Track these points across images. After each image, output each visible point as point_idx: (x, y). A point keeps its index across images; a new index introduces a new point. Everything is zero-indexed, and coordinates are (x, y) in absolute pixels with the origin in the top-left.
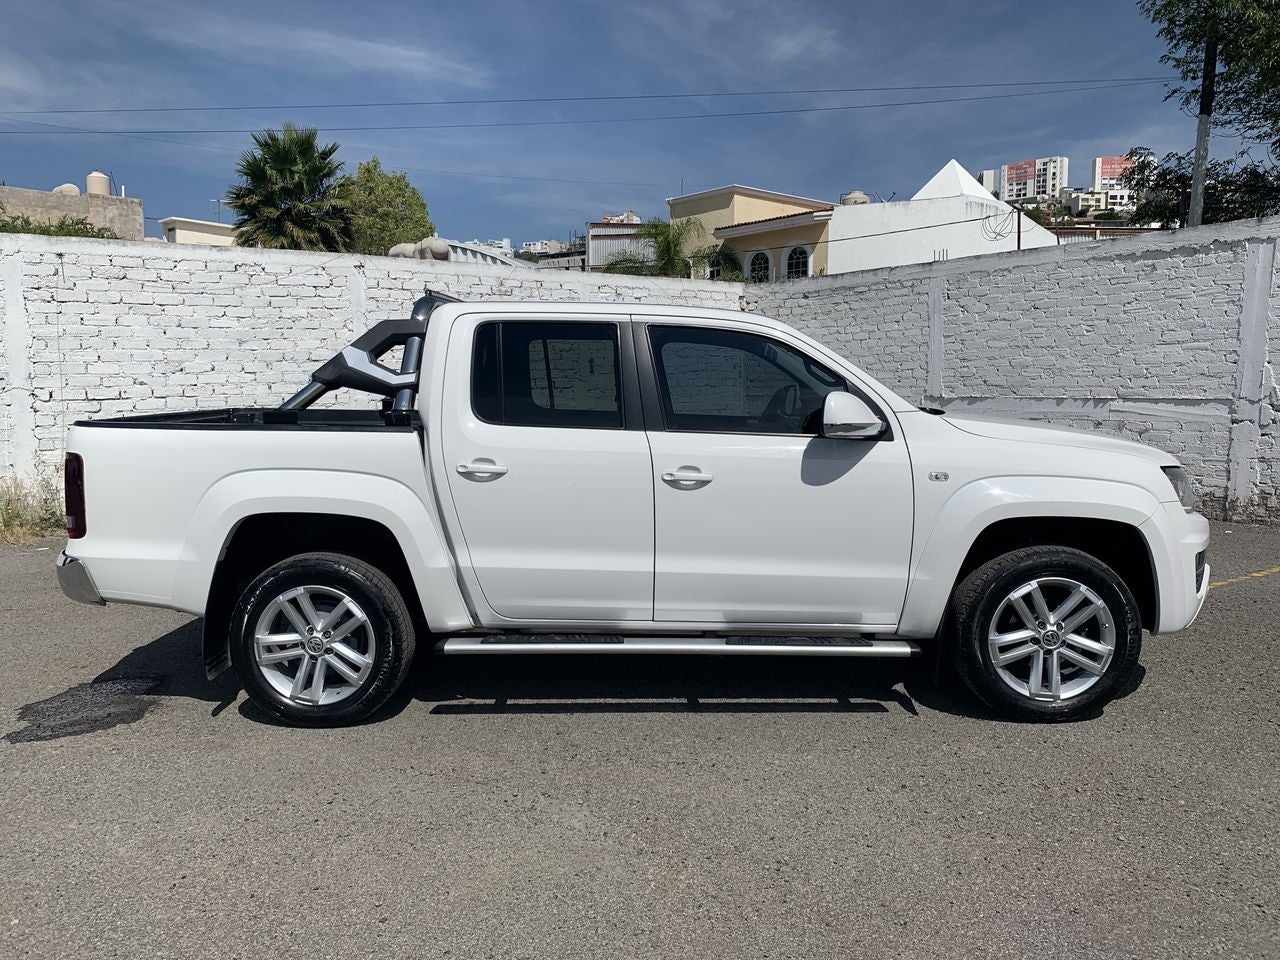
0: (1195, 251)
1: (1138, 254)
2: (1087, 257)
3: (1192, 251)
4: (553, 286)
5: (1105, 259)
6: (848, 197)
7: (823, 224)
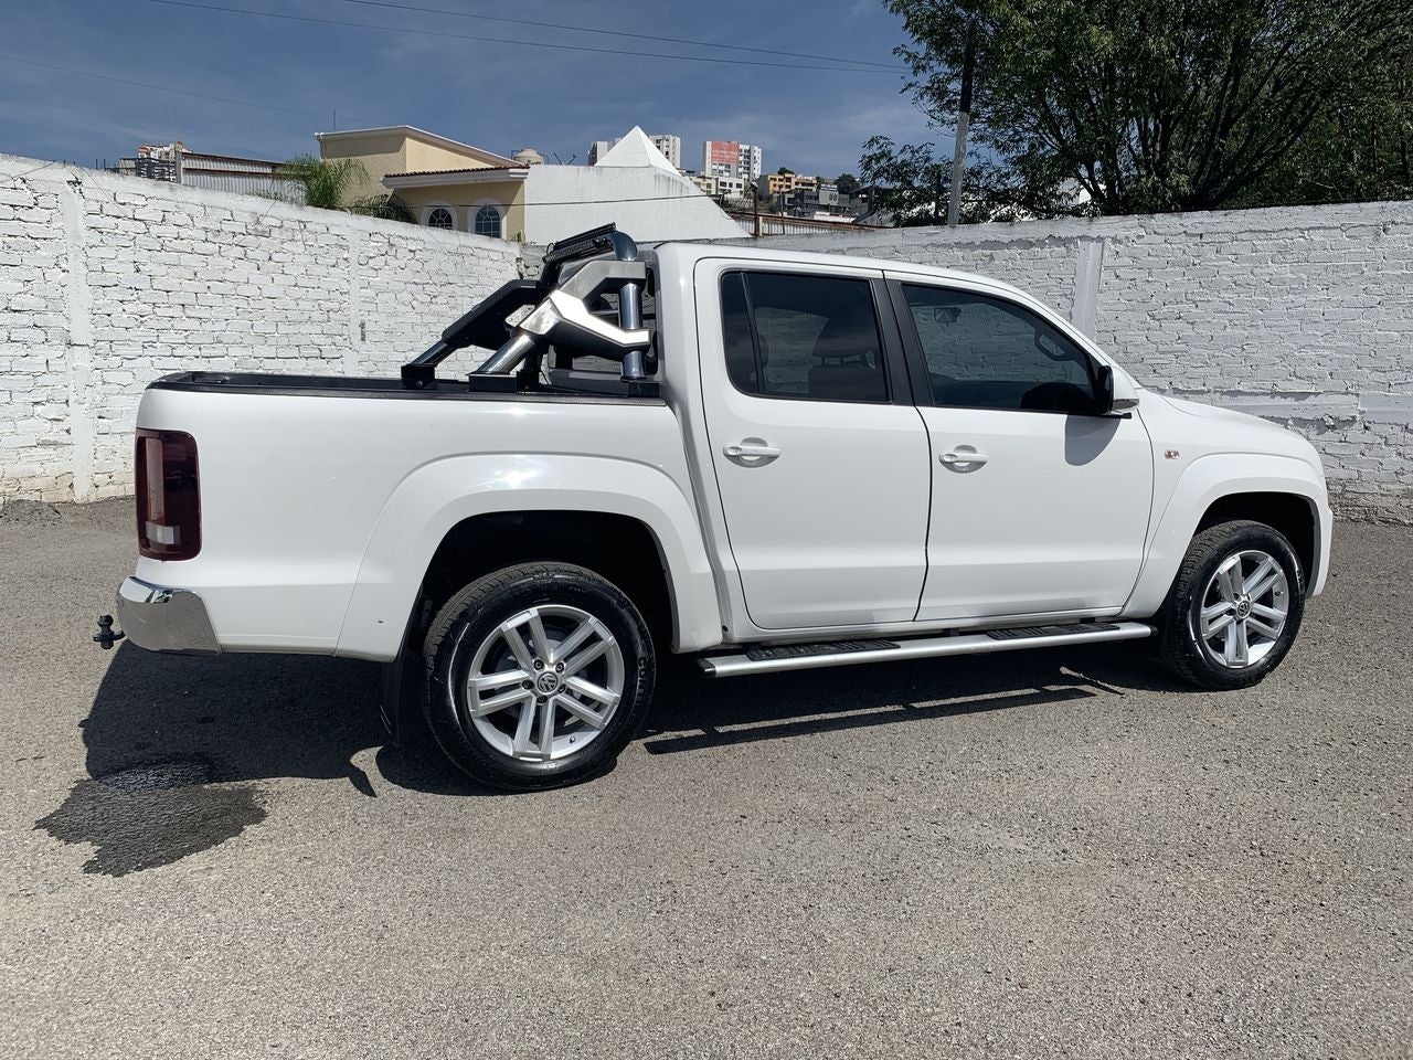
0: (1031, 245)
1: (977, 243)
2: (926, 243)
3: (1027, 244)
4: (317, 228)
5: (944, 246)
6: (520, 154)
7: (519, 183)
